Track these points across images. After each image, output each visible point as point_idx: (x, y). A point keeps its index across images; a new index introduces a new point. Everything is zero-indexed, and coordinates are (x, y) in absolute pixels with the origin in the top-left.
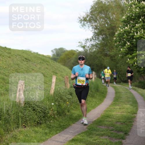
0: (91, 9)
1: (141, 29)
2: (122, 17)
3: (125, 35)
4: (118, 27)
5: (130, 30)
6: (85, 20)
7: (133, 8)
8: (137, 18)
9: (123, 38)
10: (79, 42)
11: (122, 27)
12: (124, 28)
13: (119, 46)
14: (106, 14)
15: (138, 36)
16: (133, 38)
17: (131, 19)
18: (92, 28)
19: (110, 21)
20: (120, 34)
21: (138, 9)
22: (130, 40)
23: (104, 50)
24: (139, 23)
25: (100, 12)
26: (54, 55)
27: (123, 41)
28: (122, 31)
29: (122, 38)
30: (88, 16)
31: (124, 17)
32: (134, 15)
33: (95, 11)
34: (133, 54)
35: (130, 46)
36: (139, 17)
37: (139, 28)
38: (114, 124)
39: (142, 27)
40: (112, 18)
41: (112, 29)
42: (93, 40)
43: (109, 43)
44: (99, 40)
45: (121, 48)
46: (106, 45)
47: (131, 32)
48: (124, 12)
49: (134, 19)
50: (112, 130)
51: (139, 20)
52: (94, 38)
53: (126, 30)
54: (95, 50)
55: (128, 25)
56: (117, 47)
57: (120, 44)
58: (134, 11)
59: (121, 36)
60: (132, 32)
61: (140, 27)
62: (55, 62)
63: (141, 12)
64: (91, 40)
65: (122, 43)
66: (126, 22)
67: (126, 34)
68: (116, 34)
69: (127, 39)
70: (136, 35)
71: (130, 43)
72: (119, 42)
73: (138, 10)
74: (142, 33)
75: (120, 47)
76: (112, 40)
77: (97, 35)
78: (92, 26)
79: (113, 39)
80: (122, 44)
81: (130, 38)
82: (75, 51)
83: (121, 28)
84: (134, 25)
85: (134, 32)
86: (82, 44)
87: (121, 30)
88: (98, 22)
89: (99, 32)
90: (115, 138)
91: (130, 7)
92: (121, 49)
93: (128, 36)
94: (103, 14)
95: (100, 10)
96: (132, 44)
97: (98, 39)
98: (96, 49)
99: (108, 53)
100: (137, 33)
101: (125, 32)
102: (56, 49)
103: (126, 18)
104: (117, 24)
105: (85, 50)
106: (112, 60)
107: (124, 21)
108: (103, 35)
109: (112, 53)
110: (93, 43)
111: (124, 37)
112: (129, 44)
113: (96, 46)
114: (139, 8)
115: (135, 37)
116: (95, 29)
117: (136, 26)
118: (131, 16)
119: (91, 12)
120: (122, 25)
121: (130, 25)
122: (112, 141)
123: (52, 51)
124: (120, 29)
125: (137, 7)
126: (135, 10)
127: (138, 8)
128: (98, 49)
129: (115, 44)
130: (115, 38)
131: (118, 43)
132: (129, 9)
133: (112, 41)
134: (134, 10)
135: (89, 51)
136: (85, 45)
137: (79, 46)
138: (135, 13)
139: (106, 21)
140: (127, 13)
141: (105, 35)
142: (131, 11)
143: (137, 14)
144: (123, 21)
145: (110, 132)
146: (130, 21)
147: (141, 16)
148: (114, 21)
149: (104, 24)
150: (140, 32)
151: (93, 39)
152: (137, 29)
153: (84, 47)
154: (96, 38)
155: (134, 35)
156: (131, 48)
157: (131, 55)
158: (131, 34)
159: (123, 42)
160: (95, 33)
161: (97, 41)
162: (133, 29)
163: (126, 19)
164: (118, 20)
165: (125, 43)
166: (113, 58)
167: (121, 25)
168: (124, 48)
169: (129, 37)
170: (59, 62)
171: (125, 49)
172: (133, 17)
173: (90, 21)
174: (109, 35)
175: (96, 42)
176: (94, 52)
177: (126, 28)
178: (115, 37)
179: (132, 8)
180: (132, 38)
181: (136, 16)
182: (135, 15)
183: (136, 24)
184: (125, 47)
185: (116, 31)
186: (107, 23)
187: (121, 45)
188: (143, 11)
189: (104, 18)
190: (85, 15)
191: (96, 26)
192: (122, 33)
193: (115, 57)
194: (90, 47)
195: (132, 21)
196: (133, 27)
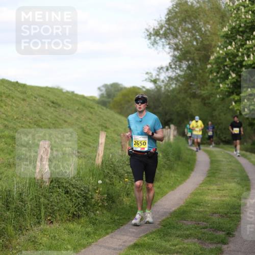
0: (168, 14)
2: (223, 27)
3: (227, 60)
4: (216, 46)
5: (235, 51)
6: (157, 33)
7: (242, 12)
8: (248, 30)
9: (224, 66)
10: (147, 73)
11: (222, 47)
12: (226, 47)
13: (216, 80)
14: (193, 24)
15: (249, 63)
17: (238, 32)
18: (170, 48)
19: (200, 36)
20: (219, 58)
21: (251, 15)
22: (237, 69)
23: (190, 86)
24: (253, 39)
25: (184, 20)
26: (102, 96)
27: (224, 70)
28: (222, 54)
29: (222, 67)
30: (162, 27)
31: (225, 29)
32: (242, 25)
33: (174, 17)
34: (241, 93)
35: (237, 80)
36: (252, 29)
37: (252, 48)
38: (209, 217)
40: (206, 31)
41: (205, 50)
42: (170, 70)
43: (199, 74)
44: (181, 69)
45: (221, 83)
46: (194, 78)
47: (238, 56)
48: (225, 19)
49: (243, 32)
50: (204, 228)
51: (252, 34)
52: (173, 66)
53: (230, 52)
54: (174, 86)
55: (233, 43)
56: (213, 81)
57: (219, 75)
58: (243, 18)
59: (220, 62)
60: (240, 54)
61: (254, 46)
62: (104, 108)
64: (167, 70)
65: (222, 74)
66: (229, 38)
67: (229, 59)
68: (212, 58)
69: (230, 67)
71: (237, 74)
72: (218, 73)
73: (250, 17)
75: (218, 81)
76: (204, 69)
77: (178, 60)
78: (169, 44)
79: (207, 68)
80: (222, 76)
82: (139, 88)
83: (220, 47)
84: (243, 43)
85: (243, 54)
86: (152, 76)
87: (221, 52)
88: (179, 37)
89: (182, 55)
90: (209, 241)
91: (237, 11)
92: (221, 85)
93: (232, 61)
94: (189, 24)
95: (183, 16)
96: (240, 76)
97: (180, 67)
98: (176, 84)
99: (198, 92)
100: (248, 56)
101: (227, 54)
102: (105, 86)
103: (229, 30)
104: (212, 40)
105: (156, 87)
106: (205, 104)
107: (226, 36)
108: (188, 61)
109: (204, 93)
110: (171, 74)
111: (226, 64)
112: (234, 75)
113: (176, 79)
114: (253, 12)
115: (244, 63)
116: (175, 50)
117: (246, 44)
118: (237, 27)
119: (168, 20)
120: (223, 43)
121: (235, 43)
122: (205, 247)
123: (99, 89)
124: (218, 49)
125: (249, 10)
126: (245, 15)
127: (250, 12)
128: (179, 86)
129: (209, 76)
130: (209, 66)
131: (215, 74)
132: (235, 14)
133: (204, 72)
134: (243, 16)
135: (165, 88)
136: (157, 77)
137: (146, 80)
138: (246, 21)
139: (193, 35)
140: (230, 21)
141: (193, 60)
142: (239, 18)
143: (248, 23)
144: (223, 36)
145: (200, 230)
146: (236, 35)
148: (209, 36)
149: (191, 42)
150: (253, 54)
151: (171, 68)
152: (248, 49)
153: (155, 81)
154: (176, 65)
155: (244, 60)
156: (238, 84)
157: (238, 95)
158: (238, 59)
159: (223, 72)
160: (174, 56)
161: (178, 71)
162: (241, 50)
163: (230, 32)
164: (215, 34)
165: (228, 74)
166: (207, 101)
167: (221, 42)
168: (226, 84)
169: (234, 64)
170: (111, 108)
171: (228, 84)
172: (241, 29)
173: (165, 35)
174: (200, 60)
175: (177, 73)
176: (174, 90)
177: (229, 47)
178: (210, 64)
179: (239, 12)
180: (239, 66)
181: (246, 27)
182: (245, 25)
183: (246, 40)
184: (228, 82)
185: (212, 53)
186: (196, 39)
187: (220, 78)
189: (191, 30)
190: (157, 26)
191: (176, 44)
192: (222, 56)
193: (209, 99)
194: (166, 82)
195: (239, 35)
196: (242, 45)
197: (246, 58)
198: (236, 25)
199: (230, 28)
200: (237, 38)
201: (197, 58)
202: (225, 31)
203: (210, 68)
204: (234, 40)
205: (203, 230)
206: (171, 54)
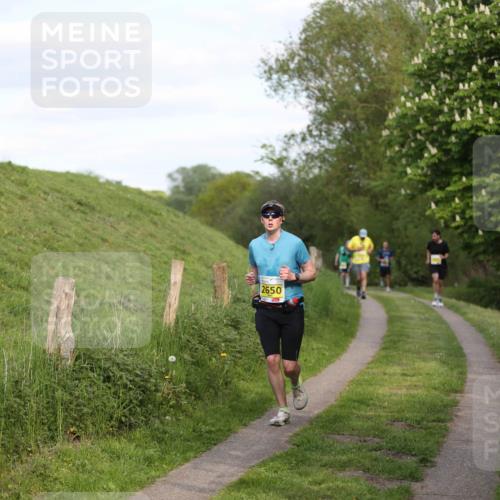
0: (305, 30)
1: (477, 99)
2: (412, 57)
3: (421, 121)
4: (398, 93)
5: (437, 103)
6: (283, 68)
7: (449, 27)
8: (461, 63)
9: (415, 132)
10: (264, 146)
11: (411, 95)
12: (419, 96)
13: (400, 159)
14: (355, 50)
15: (464, 126)
17: (442, 66)
18: (309, 97)
19: (368, 73)
20: (404, 116)
21: (467, 32)
22: (440, 139)
23: (347, 172)
24: (471, 80)
25: (336, 42)
26: (175, 190)
27: (415, 140)
28: (411, 109)
29: (410, 133)
30: (292, 56)
31: (418, 60)
32: (451, 52)
33: (317, 37)
34: (449, 185)
35: (440, 160)
36: (470, 60)
37: (470, 97)
38: (384, 427)
39: (480, 95)
40: (378, 63)
41: (377, 101)
42: (310, 140)
43: (367, 148)
44: (331, 138)
45: (409, 165)
46: (357, 156)
47: (441, 112)
48: (417, 40)
49: (452, 66)
50: (376, 450)
51: (470, 70)
52: (315, 133)
53: (425, 104)
54: (316, 171)
55: (433, 87)
56: (392, 161)
57: (404, 150)
58: (453, 39)
59: (406, 124)
60: (446, 109)
61: (474, 93)
62: (181, 214)
63: (476, 43)
64: (304, 139)
65: (410, 148)
66: (424, 77)
67: (425, 118)
68: (391, 116)
69: (427, 135)
70: (458, 123)
71: (439, 148)
72: (402, 146)
73: (465, 36)
74: (478, 113)
75: (404, 161)
76: (374, 138)
77: (324, 120)
78: (307, 89)
79: (381, 136)
80: (411, 152)
81: (439, 131)
82: (248, 176)
83: (406, 95)
84: (452, 87)
85: (451, 110)
86: (273, 152)
87: (409, 104)
88: (327, 75)
89: (334, 110)
90: (386, 476)
91: (440, 26)
92: (409, 171)
93: (431, 123)
94: (346, 49)
95: (334, 34)
96: (447, 152)
97: (329, 133)
98: (320, 168)
99: (364, 182)
100: (462, 113)
101: (421, 109)
102: (182, 170)
103: (423, 61)
104: (392, 82)
105: (282, 174)
106: (377, 207)
107: (419, 74)
108: (344, 123)
109: (376, 184)
110: (310, 147)
111: (418, 127)
112: (434, 151)
113: (321, 157)
114: (471, 27)
115: (454, 127)
116: (318, 100)
117: (457, 89)
118: (440, 56)
119: (305, 42)
120: (412, 87)
121: (437, 88)
122: (378, 486)
123: (170, 176)
124: (403, 99)
125: (464, 24)
126: (456, 33)
127: (466, 27)
128: (327, 171)
129: (385, 151)
130: (385, 133)
131: (397, 148)
132: (436, 30)
133: (375, 143)
134: (452, 35)
135: (299, 176)
136: (284, 154)
137: (262, 158)
138: (457, 45)
139: (355, 72)
140: (427, 45)
141: (354, 120)
142: (443, 38)
143: (462, 48)
144: (413, 74)
145: (369, 454)
146: (439, 72)
147: (475, 54)
148: (384, 74)
149: (350, 84)
150: (472, 110)
151: (311, 135)
152: (462, 99)
153: (279, 162)
154: (321, 131)
155: (453, 121)
156: (443, 167)
157: (441, 188)
158: (441, 118)
159: (413, 144)
160: (318, 113)
161: (325, 143)
162: (447, 101)
163: (425, 67)
164: (397, 70)
165: (422, 149)
166: (381, 201)
167: (408, 85)
168: (418, 167)
169: (435, 128)
170: (193, 215)
171: (422, 169)
172: (447, 60)
173: (300, 72)
174: (367, 121)
175: (322, 146)
176: (316, 178)
177: (425, 96)
178: (388, 128)
179: (445, 27)
180: (444, 133)
181: (458, 56)
182: (455, 52)
183: (458, 81)
184: (422, 163)
185: (392, 107)
186: (360, 80)
187: (407, 155)
188: (482, 37)
189: (349, 61)
190: (283, 54)
191: (320, 90)
192: (410, 113)
193: (385, 196)
194: (300, 163)
195: (445, 72)
196: (450, 92)
197: (457, 118)
198: (438, 52)
199: (426, 58)
200: (439, 78)
201: (361, 116)
202: (416, 64)
203: (388, 136)
204: (434, 82)
205: (374, 454)
206: (312, 108)
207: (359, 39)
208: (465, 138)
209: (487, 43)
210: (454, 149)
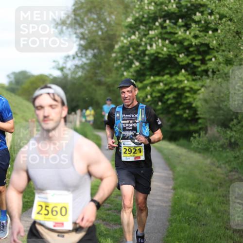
0: (74, 5)
1: (159, 38)
2: (126, 18)
3: (131, 49)
4: (120, 36)
5: (139, 40)
6: (63, 23)
7: (145, 4)
8: (150, 21)
9: (128, 55)
10: (54, 61)
11: (126, 36)
12: (130, 37)
13: (120, 68)
14: (99, 15)
15: (152, 52)
16: (145, 55)
17: (141, 23)
18: (77, 37)
19: (105, 26)
20: (123, 47)
21: (153, 6)
22: (140, 58)
23: (95, 74)
24: (155, 29)
25: (90, 11)
26: (11, 83)
27: (128, 59)
28: (126, 43)
29: (126, 55)
30: (68, 17)
31: (129, 20)
32: (146, 16)
33: (80, 8)
34: (144, 80)
35: (140, 69)
36: (155, 19)
37: (154, 38)
38: (113, 199)
39: (160, 36)
40: (110, 21)
41: (110, 40)
42: (77, 59)
43: (105, 62)
44: (87, 57)
45: (125, 71)
46: (100, 66)
47: (140, 45)
48: (129, 10)
49: (146, 23)
50: (108, 210)
51: (154, 24)
52: (79, 55)
53: (133, 41)
54: (80, 74)
55: (137, 33)
56: (117, 69)
57: (123, 64)
58: (146, 10)
59: (124, 51)
60: (143, 43)
61: (157, 36)
62: (13, 95)
63: (158, 12)
64: (74, 58)
65: (126, 62)
66: (132, 28)
67: (133, 48)
68: (117, 47)
69: (134, 56)
70: (149, 50)
71: (140, 62)
72: (122, 61)
73: (152, 8)
74: (158, 45)
75: (123, 69)
76: (108, 58)
77: (84, 49)
78: (76, 33)
79: (111, 56)
80: (126, 65)
81: (140, 54)
82: (46, 76)
83: (124, 37)
84: (146, 33)
85: (146, 44)
86: (59, 64)
87: (125, 41)
88: (85, 27)
89: (89, 44)
90: (113, 222)
91: (141, 3)
92: (125, 73)
93: (136, 50)
94: (94, 14)
95: (89, 6)
96: (143, 64)
97: (86, 55)
98: (82, 72)
99: (103, 79)
100: (151, 46)
101: (131, 44)
102: (14, 73)
103: (133, 21)
104: (117, 31)
105: (63, 75)
106: (110, 91)
107: (130, 26)
108: (93, 50)
109: (109, 80)
110: (77, 62)
111: (130, 52)
112: (137, 64)
113: (83, 67)
114: (156, 3)
115: (147, 52)
116: (81, 39)
117: (148, 34)
118: (140, 17)
119: (75, 11)
120: (127, 32)
121: (139, 33)
122: (109, 228)
123: (8, 76)
124: (122, 38)
125: (152, 2)
126: (148, 6)
127: (153, 4)
128: (85, 74)
129: (113, 64)
130: (114, 55)
131: (119, 63)
132: (139, 5)
133: (109, 60)
134: (146, 7)
135: (71, 76)
136: (64, 65)
137: (54, 68)
138: (149, 12)
139: (99, 26)
140: (134, 12)
141: (99, 48)
142: (142, 9)
143: (151, 14)
144: (127, 27)
145: (105, 212)
146: (140, 25)
147: (157, 17)
148: (113, 26)
149: (96, 32)
150: (156, 43)
151: (78, 56)
152: (151, 39)
153: (62, 69)
154: (82, 54)
155: (146, 50)
156: (142, 72)
157: (141, 82)
158: (141, 48)
159: (127, 61)
160: (80, 45)
161: (84, 60)
162: (144, 39)
163: (133, 23)
164: (119, 24)
165: (131, 63)
166: (112, 89)
167: (125, 31)
168: (129, 72)
169: (138, 53)
170: (19, 95)
171: (131, 72)
172: (144, 20)
173: (71, 25)
174: (105, 49)
176: (80, 77)
177: (133, 37)
178: (115, 52)
179: (142, 3)
180: (142, 55)
181: (149, 18)
182: (148, 15)
183: (149, 30)
184: (132, 70)
185: (117, 42)
186: (101, 29)
187: (124, 66)
188: (161, 9)
189: (96, 20)
191: (82, 34)
192: (126, 45)
193: (113, 86)
194: (72, 70)
195: (143, 26)
196: (145, 35)
197: (149, 48)
198: (139, 15)
199: (134, 18)
200: (140, 29)
201: (102, 47)
202: (129, 22)
203: (115, 57)
204: (138, 30)
205: (108, 212)
206: (78, 43)
207: (101, 9)
208: (153, 57)
209: (163, 12)
210: (147, 63)
